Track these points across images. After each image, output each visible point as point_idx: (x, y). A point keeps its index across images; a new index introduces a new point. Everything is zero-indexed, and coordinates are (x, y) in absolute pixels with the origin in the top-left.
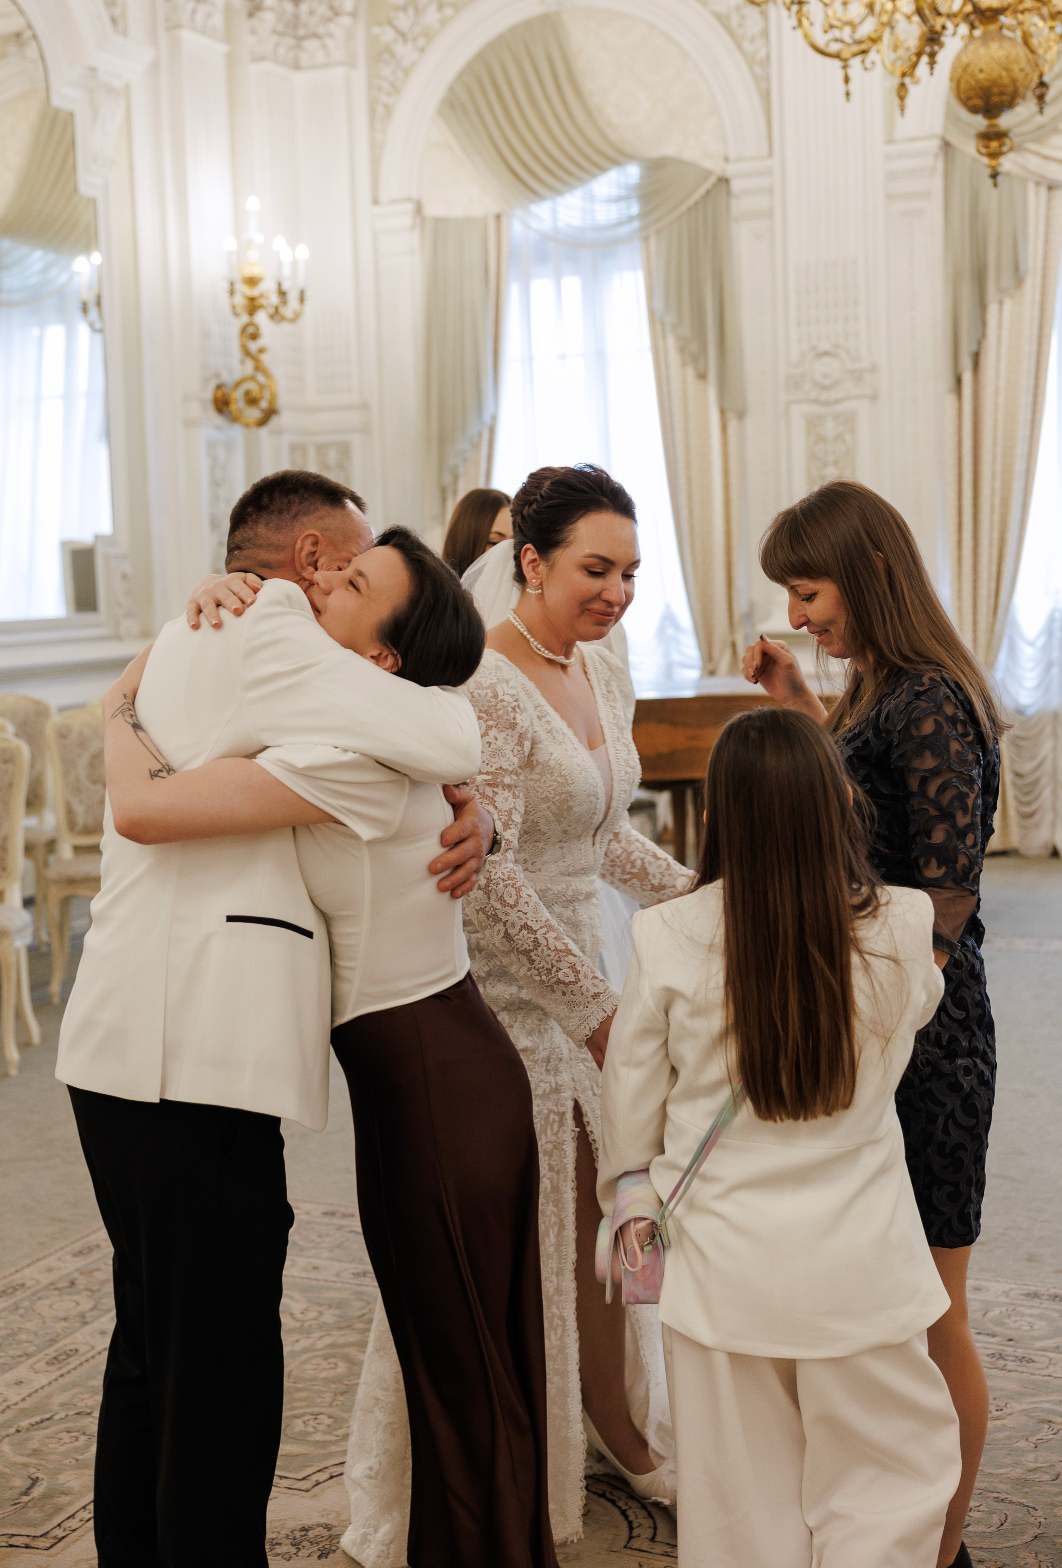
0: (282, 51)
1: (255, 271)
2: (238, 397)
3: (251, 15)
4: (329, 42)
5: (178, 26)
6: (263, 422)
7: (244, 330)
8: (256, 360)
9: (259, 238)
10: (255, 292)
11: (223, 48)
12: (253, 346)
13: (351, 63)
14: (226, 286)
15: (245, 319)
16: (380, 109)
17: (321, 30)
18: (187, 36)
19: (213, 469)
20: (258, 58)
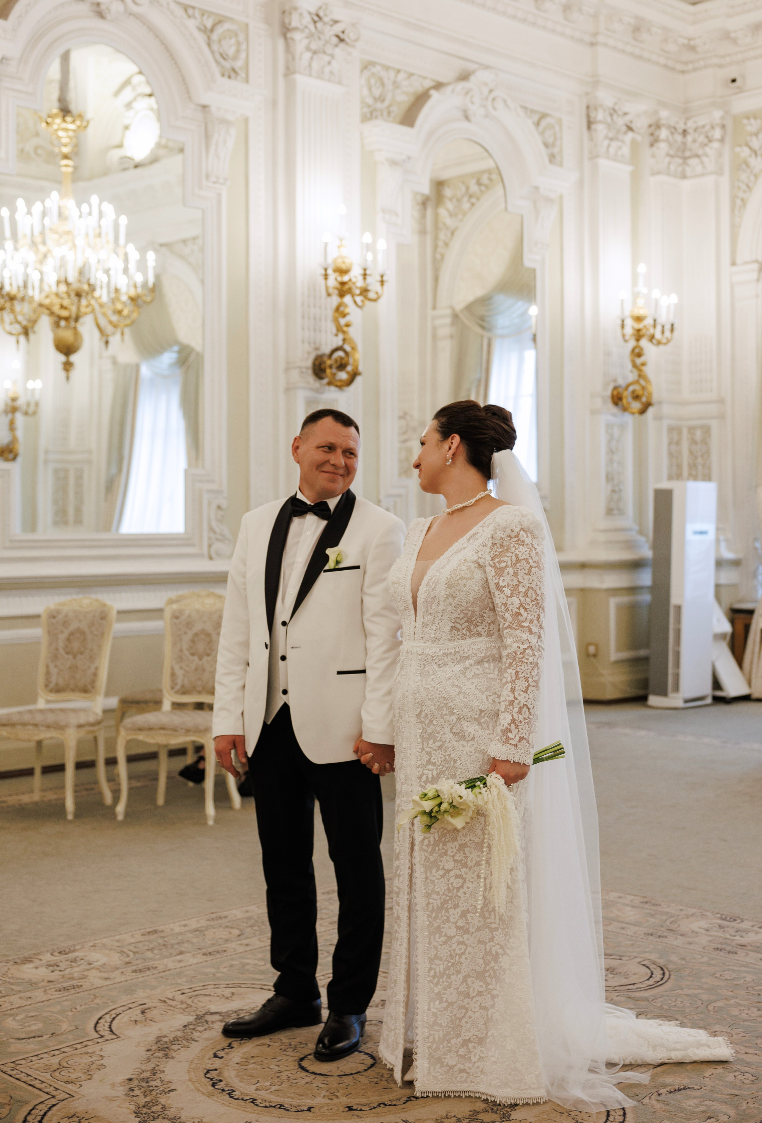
0: (672, 167)
1: (641, 312)
2: (627, 395)
3: (652, 145)
4: (705, 159)
5: (597, 156)
6: (643, 411)
7: (633, 351)
8: (640, 370)
9: (644, 290)
10: (640, 326)
11: (629, 168)
12: (639, 361)
13: (719, 172)
14: (620, 322)
15: (632, 343)
16: (739, 202)
17: (700, 152)
18: (602, 162)
19: (609, 442)
20: (655, 173)
